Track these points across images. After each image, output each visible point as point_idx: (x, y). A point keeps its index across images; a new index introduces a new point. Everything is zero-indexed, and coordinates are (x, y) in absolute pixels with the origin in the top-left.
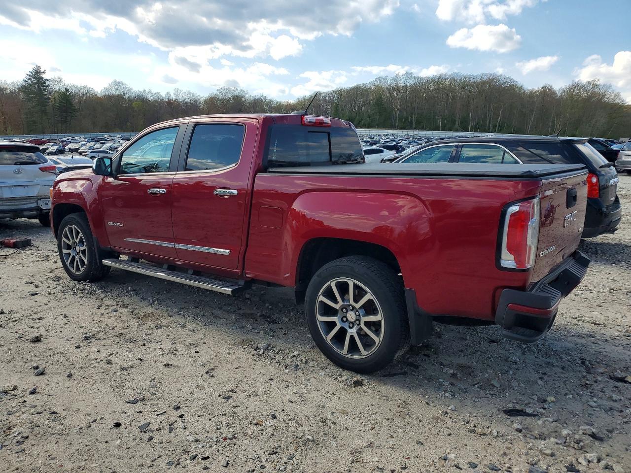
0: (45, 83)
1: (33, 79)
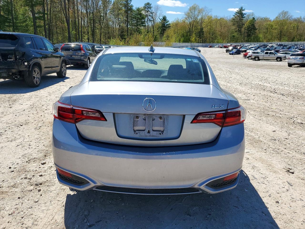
0: (243, 15)
1: (238, 14)
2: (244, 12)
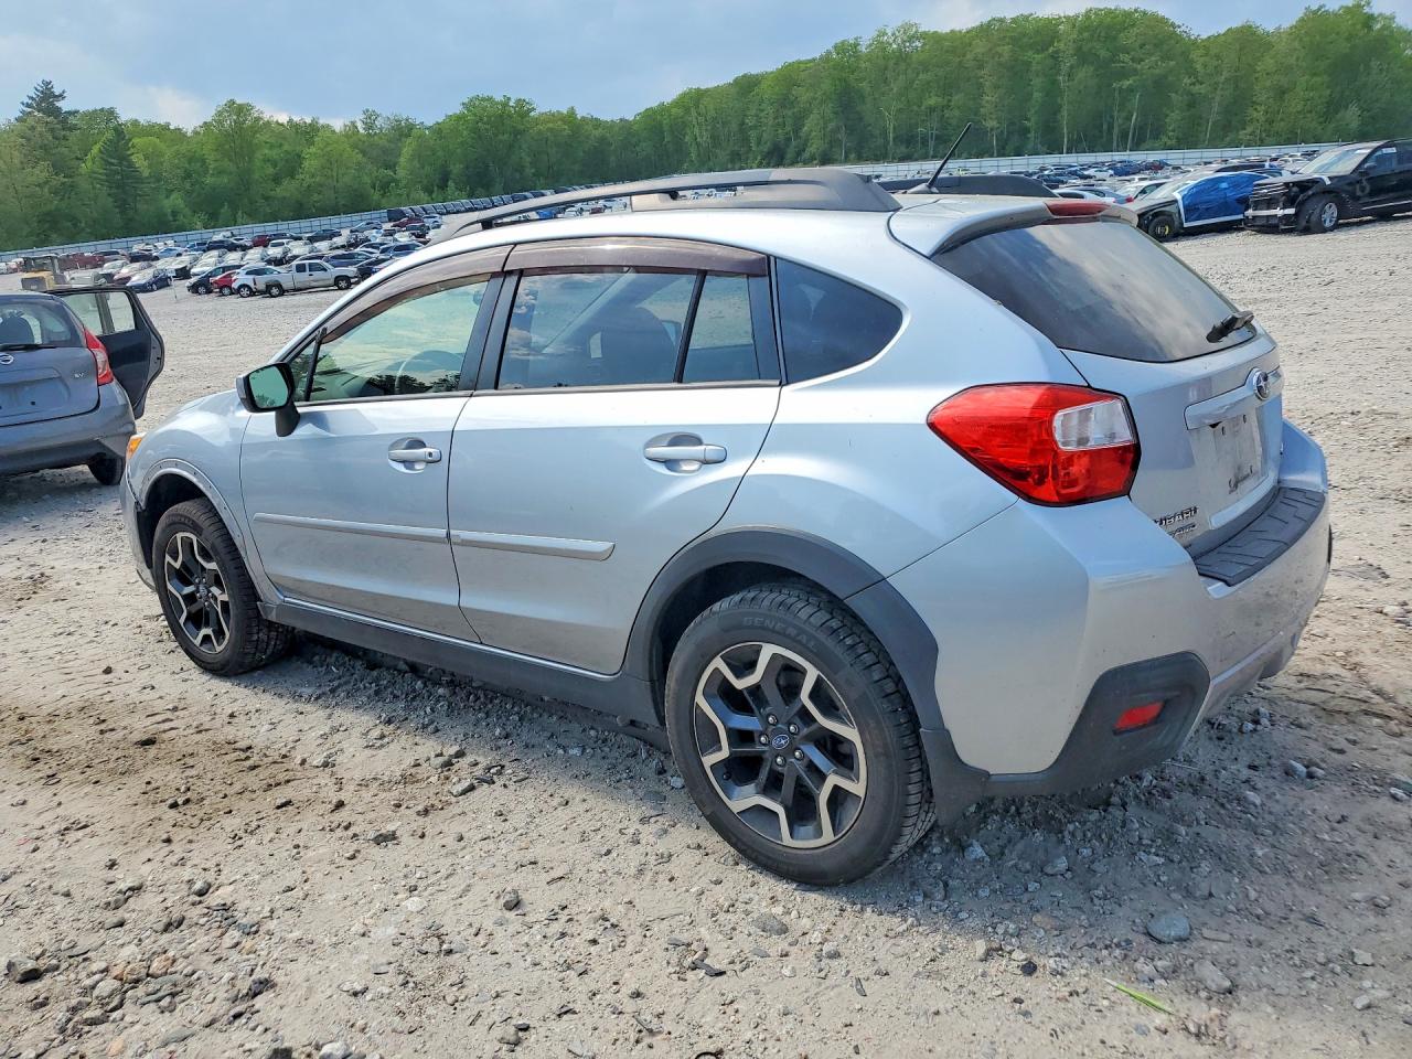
1: (37, 114)
2: (64, 106)
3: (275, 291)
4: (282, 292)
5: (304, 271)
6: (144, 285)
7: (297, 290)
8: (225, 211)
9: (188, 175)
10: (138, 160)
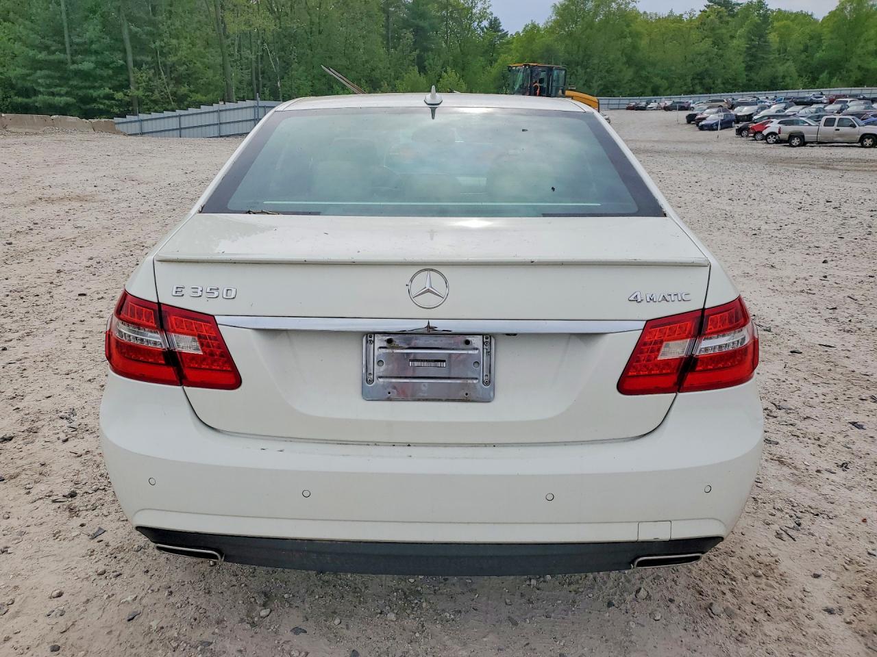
3: (796, 141)
4: (803, 143)
5: (833, 126)
6: (712, 125)
7: (820, 143)
8: (824, 76)
9: (806, 49)
10: (773, 38)
